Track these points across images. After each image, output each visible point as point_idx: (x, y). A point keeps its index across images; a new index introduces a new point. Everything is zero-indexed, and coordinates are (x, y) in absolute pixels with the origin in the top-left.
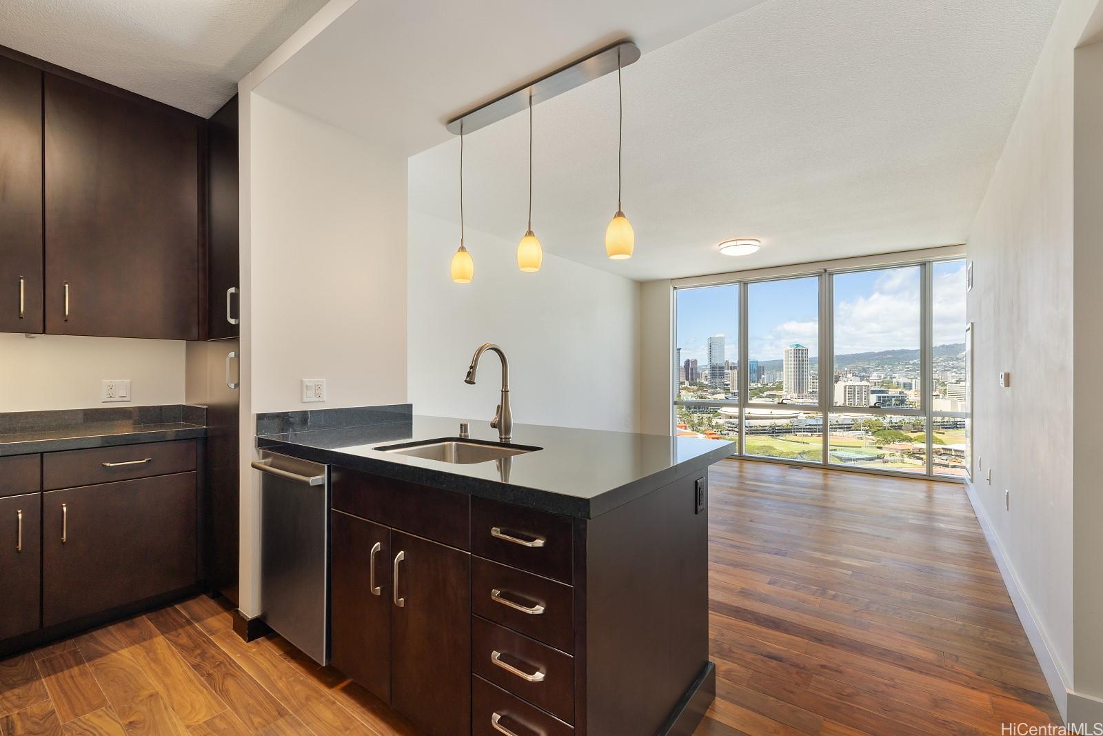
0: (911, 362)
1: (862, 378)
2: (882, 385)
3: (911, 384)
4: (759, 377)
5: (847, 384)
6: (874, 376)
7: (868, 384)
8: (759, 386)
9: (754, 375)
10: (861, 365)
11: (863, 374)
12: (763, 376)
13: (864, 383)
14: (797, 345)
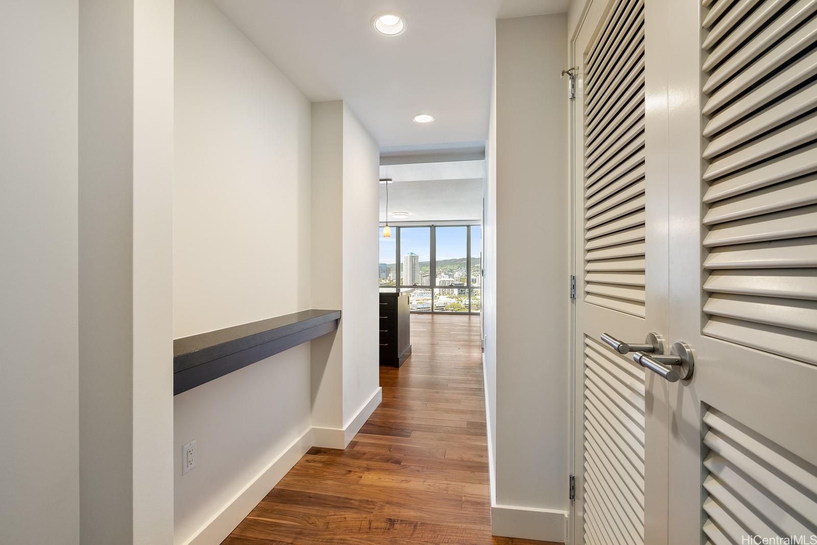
0: (476, 266)
1: (450, 276)
2: (461, 281)
3: (476, 279)
4: (387, 276)
5: (442, 279)
6: (456, 275)
7: (453, 280)
8: (388, 282)
9: (384, 274)
10: (449, 267)
11: (450, 273)
12: (390, 275)
13: (451, 279)
14: (412, 253)
